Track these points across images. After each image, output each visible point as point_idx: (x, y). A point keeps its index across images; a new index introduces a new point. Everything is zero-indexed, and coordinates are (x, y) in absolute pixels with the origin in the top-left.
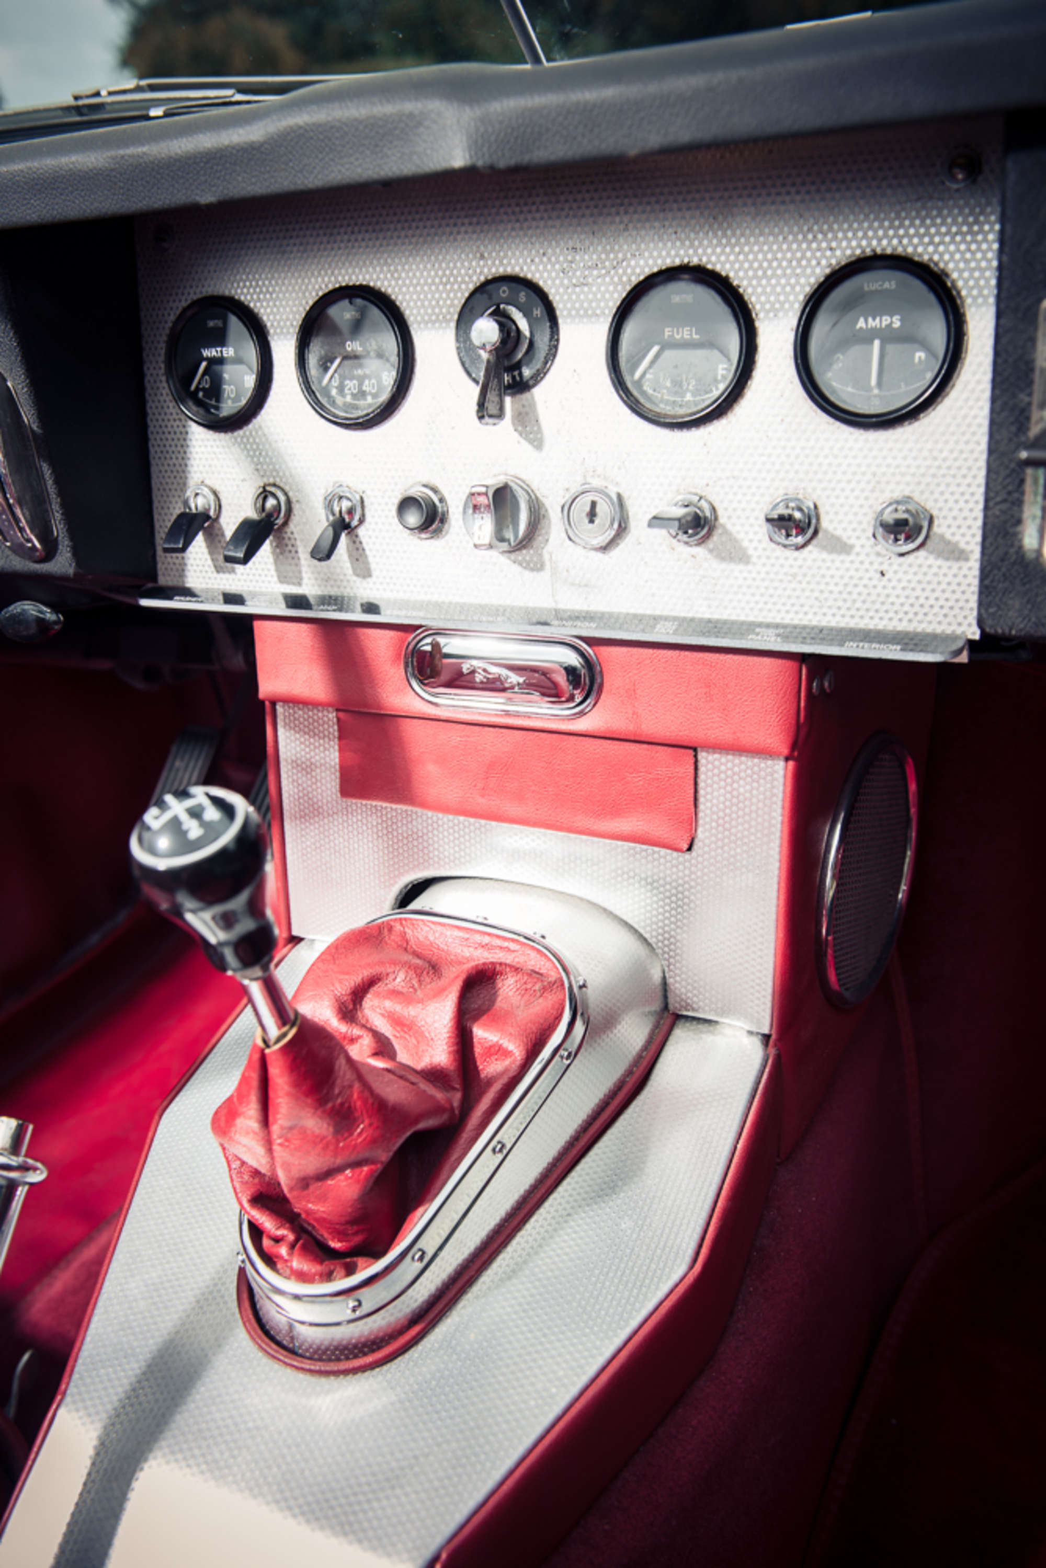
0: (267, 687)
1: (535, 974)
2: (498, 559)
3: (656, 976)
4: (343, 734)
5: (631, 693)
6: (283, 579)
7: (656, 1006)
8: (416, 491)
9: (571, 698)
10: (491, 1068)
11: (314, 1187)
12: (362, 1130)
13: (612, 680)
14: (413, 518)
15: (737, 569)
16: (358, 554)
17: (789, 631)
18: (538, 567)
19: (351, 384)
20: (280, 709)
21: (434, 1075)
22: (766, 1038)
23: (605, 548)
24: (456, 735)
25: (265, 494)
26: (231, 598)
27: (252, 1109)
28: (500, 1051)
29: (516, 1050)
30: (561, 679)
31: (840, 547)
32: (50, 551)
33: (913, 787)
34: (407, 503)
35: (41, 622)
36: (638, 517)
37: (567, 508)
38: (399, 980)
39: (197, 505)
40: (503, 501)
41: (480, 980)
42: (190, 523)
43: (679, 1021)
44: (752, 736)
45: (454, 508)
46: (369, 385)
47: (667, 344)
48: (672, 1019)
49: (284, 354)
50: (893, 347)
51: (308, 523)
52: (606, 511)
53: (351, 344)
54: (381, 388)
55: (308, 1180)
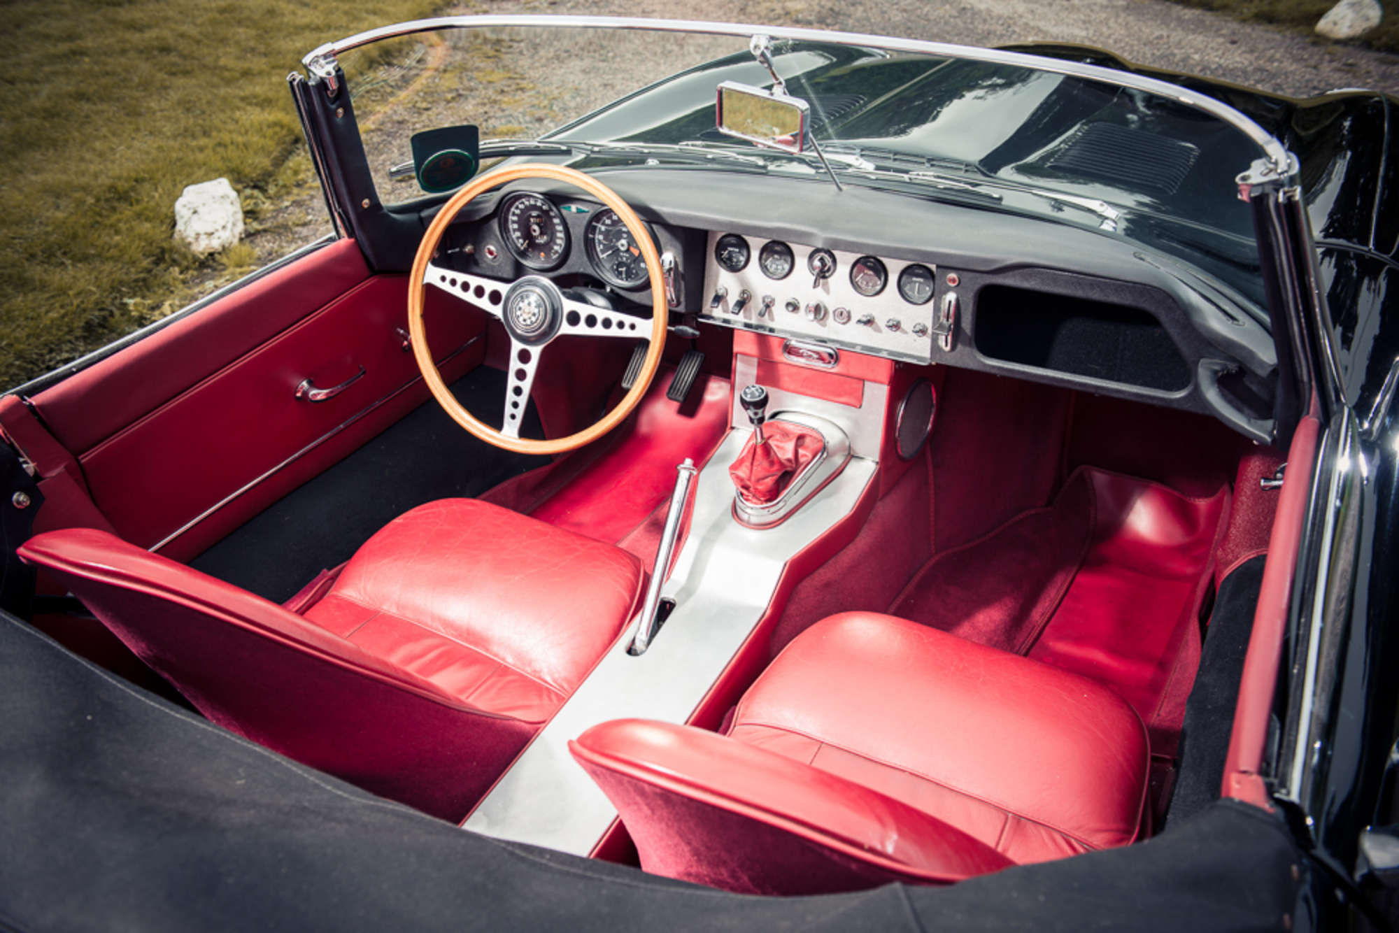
0: (736, 349)
1: (815, 438)
2: (815, 323)
3: (847, 443)
4: (759, 365)
5: (848, 363)
6: (745, 317)
7: (846, 453)
8: (792, 301)
9: (829, 363)
10: (802, 460)
11: (761, 482)
12: (776, 467)
13: (843, 359)
14: (791, 309)
15: (879, 334)
16: (771, 314)
17: (891, 353)
18: (824, 325)
19: (774, 266)
20: (739, 356)
21: (789, 460)
22: (877, 463)
23: (844, 323)
24: (794, 370)
25: (744, 292)
26: (725, 321)
27: (748, 464)
28: (806, 456)
29: (810, 455)
30: (826, 356)
31: (905, 332)
32: (679, 304)
33: (934, 396)
34: (788, 304)
35: (693, 334)
36: (854, 319)
37: (834, 312)
38: (778, 437)
39: (721, 292)
40: (817, 309)
41: (801, 438)
42: (718, 299)
43: (853, 456)
44: (879, 378)
45: (802, 306)
46: (780, 267)
47: (865, 274)
48: (851, 456)
49: (755, 254)
50: (922, 286)
51: (756, 304)
52: (845, 314)
53: (776, 256)
54: (783, 269)
55: (758, 480)
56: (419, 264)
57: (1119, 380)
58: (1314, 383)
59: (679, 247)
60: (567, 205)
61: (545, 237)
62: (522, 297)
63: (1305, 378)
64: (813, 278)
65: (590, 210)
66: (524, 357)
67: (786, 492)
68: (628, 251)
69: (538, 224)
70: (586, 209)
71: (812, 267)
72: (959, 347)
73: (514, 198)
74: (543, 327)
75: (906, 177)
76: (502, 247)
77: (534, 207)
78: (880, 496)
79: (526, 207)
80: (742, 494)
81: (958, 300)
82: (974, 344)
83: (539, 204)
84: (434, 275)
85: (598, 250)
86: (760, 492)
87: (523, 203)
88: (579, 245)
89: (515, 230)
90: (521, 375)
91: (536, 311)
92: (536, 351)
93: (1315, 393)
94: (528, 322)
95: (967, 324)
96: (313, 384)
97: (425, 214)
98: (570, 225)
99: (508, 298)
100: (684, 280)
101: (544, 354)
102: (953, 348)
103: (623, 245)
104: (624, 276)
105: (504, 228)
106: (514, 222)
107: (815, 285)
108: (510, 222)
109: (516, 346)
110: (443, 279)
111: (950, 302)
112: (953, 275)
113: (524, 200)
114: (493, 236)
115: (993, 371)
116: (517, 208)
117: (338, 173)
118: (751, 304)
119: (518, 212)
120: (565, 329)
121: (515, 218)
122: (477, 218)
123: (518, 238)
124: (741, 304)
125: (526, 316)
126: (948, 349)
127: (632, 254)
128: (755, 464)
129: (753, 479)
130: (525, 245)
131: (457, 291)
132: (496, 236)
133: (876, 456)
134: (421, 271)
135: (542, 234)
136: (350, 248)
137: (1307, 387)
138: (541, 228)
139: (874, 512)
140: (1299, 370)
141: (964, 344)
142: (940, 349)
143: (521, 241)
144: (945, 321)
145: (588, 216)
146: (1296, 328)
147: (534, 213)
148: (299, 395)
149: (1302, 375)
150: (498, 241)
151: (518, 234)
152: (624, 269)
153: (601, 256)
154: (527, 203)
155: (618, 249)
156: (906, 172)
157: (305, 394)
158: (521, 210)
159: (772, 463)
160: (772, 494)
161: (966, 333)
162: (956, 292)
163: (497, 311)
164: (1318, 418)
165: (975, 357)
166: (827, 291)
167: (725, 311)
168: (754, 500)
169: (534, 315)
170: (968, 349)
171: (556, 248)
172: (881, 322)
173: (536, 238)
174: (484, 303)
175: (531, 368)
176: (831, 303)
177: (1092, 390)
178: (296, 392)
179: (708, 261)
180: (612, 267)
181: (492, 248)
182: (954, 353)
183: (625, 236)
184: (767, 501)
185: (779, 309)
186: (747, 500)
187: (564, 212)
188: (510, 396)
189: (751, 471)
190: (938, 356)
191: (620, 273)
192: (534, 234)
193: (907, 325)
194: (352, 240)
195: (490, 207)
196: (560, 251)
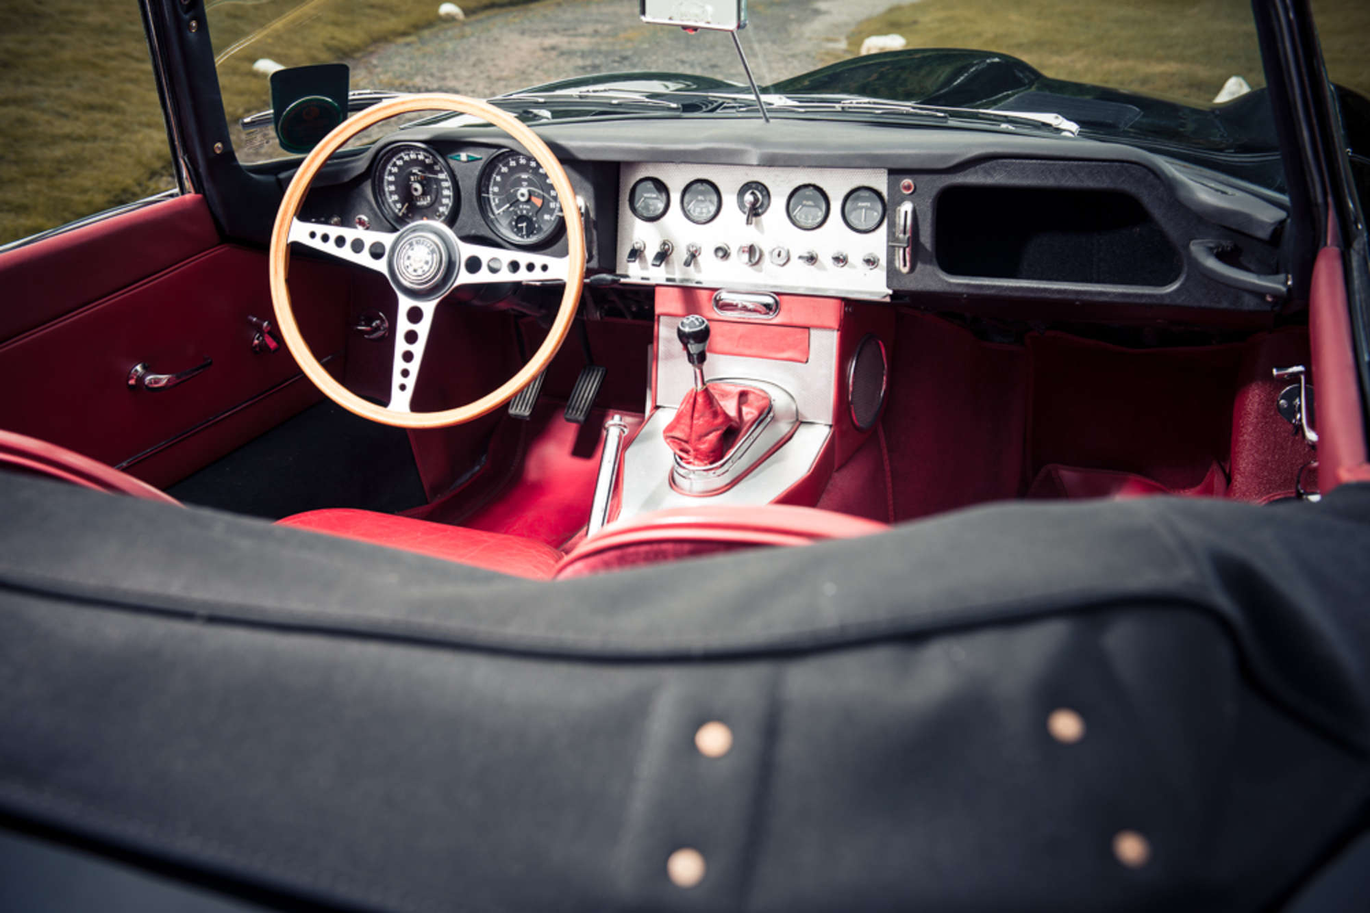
0: (658, 310)
1: (759, 395)
2: (750, 270)
3: (795, 408)
5: (790, 310)
6: (668, 271)
7: (794, 419)
8: (720, 246)
9: (768, 313)
10: (747, 418)
11: (703, 440)
12: (719, 421)
13: (783, 306)
14: (721, 254)
15: (823, 273)
16: (696, 264)
17: (838, 291)
18: (761, 270)
19: (698, 210)
20: (662, 319)
21: (733, 415)
22: (831, 426)
23: (782, 265)
24: (727, 325)
25: (664, 244)
26: (644, 278)
27: (687, 420)
28: (750, 414)
29: (754, 414)
31: (854, 267)
34: (718, 250)
36: (794, 256)
37: (771, 253)
39: (637, 246)
40: (751, 250)
41: (743, 395)
42: (635, 254)
43: (802, 423)
44: (827, 324)
45: (733, 251)
46: (705, 210)
47: (804, 206)
48: (799, 422)
49: (675, 197)
50: (868, 212)
51: (680, 255)
52: (783, 254)
53: (700, 198)
54: (709, 212)
55: (701, 437)
56: (283, 220)
57: (1098, 282)
58: (1330, 199)
59: (589, 188)
60: (453, 155)
61: (429, 198)
62: (411, 244)
63: (1320, 200)
64: (745, 217)
65: (483, 155)
66: (415, 315)
67: (732, 451)
68: (529, 201)
69: (420, 182)
70: (479, 157)
71: (741, 205)
72: (919, 266)
73: (391, 151)
74: (438, 276)
75: (838, 107)
76: (376, 215)
77: (416, 162)
78: (836, 467)
79: (405, 162)
80: (681, 458)
81: (914, 212)
82: (934, 260)
83: (421, 157)
84: (301, 232)
85: (493, 204)
86: (701, 454)
87: (401, 158)
88: (470, 201)
89: (391, 193)
90: (411, 337)
91: (429, 258)
92: (429, 308)
93: (1332, 214)
94: (420, 272)
95: (926, 239)
96: (149, 369)
97: (283, 176)
98: (459, 177)
99: (393, 249)
100: (596, 228)
101: (439, 310)
102: (912, 269)
103: (523, 195)
104: (524, 233)
105: (378, 191)
106: (390, 183)
107: (748, 222)
108: (385, 183)
109: (405, 304)
110: (313, 235)
111: (906, 213)
112: (907, 181)
113: (402, 154)
114: (364, 204)
115: (959, 290)
116: (395, 165)
117: (187, 104)
118: (674, 257)
119: (395, 170)
120: (464, 277)
121: (392, 178)
122: (346, 179)
123: (395, 202)
124: (663, 256)
125: (416, 266)
126: (905, 270)
127: (534, 205)
128: (696, 415)
129: (694, 436)
130: (404, 210)
131: (330, 248)
132: (369, 202)
133: (829, 419)
134: (285, 227)
135: (424, 194)
136: (196, 203)
137: (1322, 209)
138: (423, 186)
139: (831, 482)
140: (1312, 191)
141: (925, 262)
142: (898, 272)
143: (399, 206)
144: (901, 236)
145: (480, 164)
146: (1306, 134)
147: (415, 170)
148: (132, 382)
149: (1316, 198)
150: (372, 209)
151: (395, 197)
152: (524, 224)
153: (496, 212)
154: (406, 158)
155: (518, 200)
156: (839, 101)
157: (140, 379)
158: (400, 167)
159: (715, 414)
160: (716, 454)
161: (926, 250)
162: (913, 202)
163: (381, 266)
164: (1338, 246)
165: (937, 276)
166: (762, 231)
167: (644, 268)
168: (696, 462)
169: (427, 263)
170: (929, 268)
171: (442, 209)
172: (825, 258)
173: (417, 199)
174: (364, 259)
175: (423, 329)
176: (765, 243)
177: (1071, 297)
178: (129, 379)
179: (620, 212)
180: (510, 223)
181: (364, 218)
182: (912, 275)
183: (525, 184)
184: (712, 463)
185: (707, 258)
186: (689, 463)
187: (452, 163)
188: (399, 364)
189: (691, 427)
190: (895, 281)
191: (520, 230)
192: (415, 194)
193: (856, 258)
194: (200, 196)
195: (361, 164)
196: (446, 213)
